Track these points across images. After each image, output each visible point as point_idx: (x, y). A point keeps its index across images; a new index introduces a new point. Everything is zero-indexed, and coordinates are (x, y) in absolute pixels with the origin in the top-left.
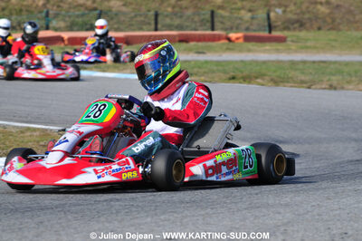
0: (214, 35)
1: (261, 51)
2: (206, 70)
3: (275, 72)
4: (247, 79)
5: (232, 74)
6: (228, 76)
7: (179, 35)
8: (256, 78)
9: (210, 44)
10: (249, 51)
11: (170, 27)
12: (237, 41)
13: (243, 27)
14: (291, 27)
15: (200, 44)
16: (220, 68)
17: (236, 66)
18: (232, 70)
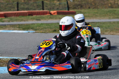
0: (44, 12)
2: (43, 28)
5: (54, 29)
6: (53, 30)
7: (28, 12)
9: (42, 16)
11: (23, 9)
12: (54, 14)
13: (56, 8)
14: (77, 7)
15: (38, 16)
16: (49, 27)
17: (55, 25)
18: (54, 27)
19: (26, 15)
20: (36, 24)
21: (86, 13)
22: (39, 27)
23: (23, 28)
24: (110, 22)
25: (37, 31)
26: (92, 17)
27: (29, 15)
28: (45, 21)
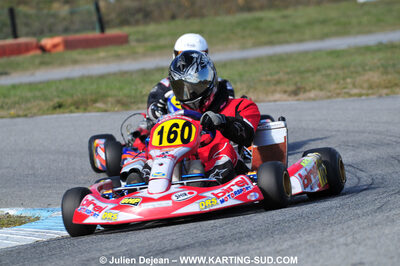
0: (19, 45)
2: (17, 99)
3: (121, 89)
4: (81, 105)
5: (56, 100)
6: (51, 104)
8: (95, 101)
10: (75, 62)
12: (54, 51)
13: (60, 27)
14: (132, 19)
16: (38, 93)
17: (61, 87)
18: (55, 93)
24: (245, 61)
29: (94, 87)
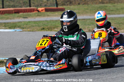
0: (31, 9)
1: (53, 16)
2: (30, 26)
4: (50, 29)
5: (42, 27)
6: (41, 28)
7: (14, 10)
8: (54, 28)
9: (29, 13)
10: (48, 16)
12: (42, 12)
14: (66, 4)
15: (25, 13)
16: (36, 24)
17: (44, 23)
18: (42, 25)
19: (13, 13)
20: (23, 22)
21: (75, 9)
22: (27, 25)
23: (10, 26)
25: (24, 30)
26: (82, 13)
27: (15, 13)
28: (33, 18)
29: (54, 23)
